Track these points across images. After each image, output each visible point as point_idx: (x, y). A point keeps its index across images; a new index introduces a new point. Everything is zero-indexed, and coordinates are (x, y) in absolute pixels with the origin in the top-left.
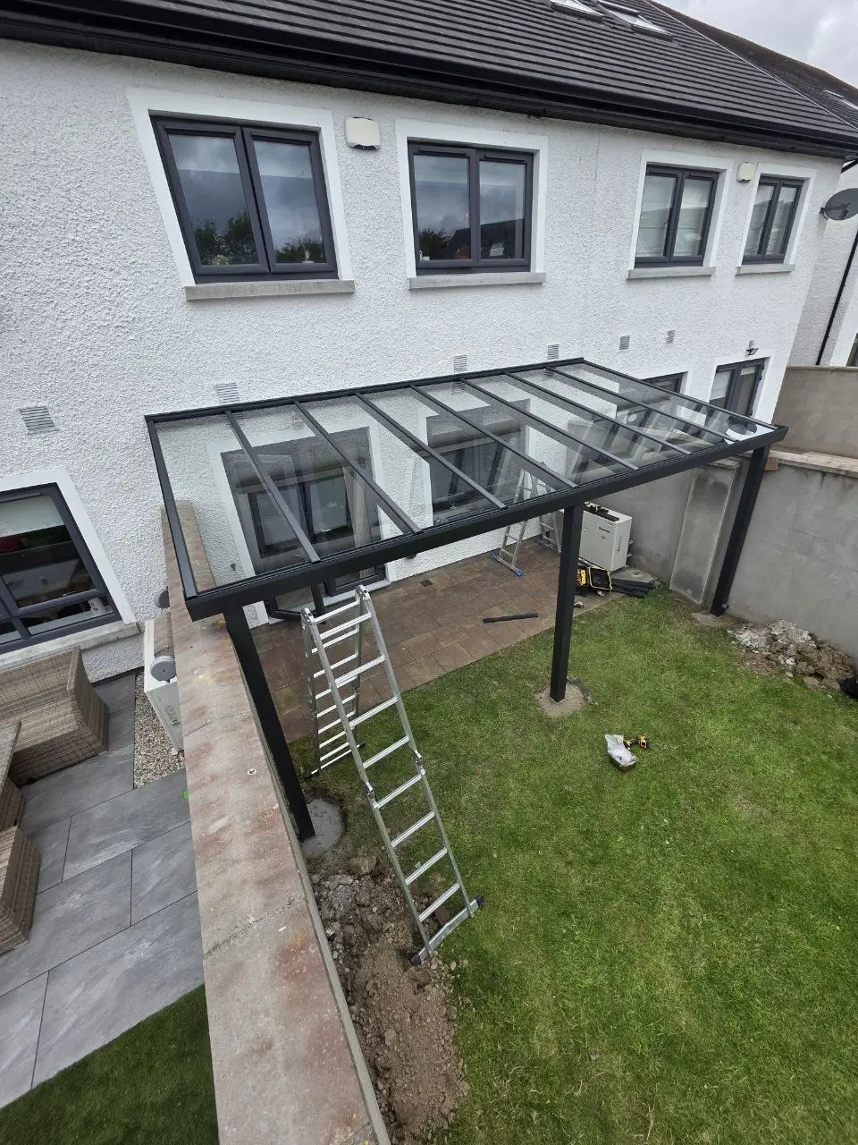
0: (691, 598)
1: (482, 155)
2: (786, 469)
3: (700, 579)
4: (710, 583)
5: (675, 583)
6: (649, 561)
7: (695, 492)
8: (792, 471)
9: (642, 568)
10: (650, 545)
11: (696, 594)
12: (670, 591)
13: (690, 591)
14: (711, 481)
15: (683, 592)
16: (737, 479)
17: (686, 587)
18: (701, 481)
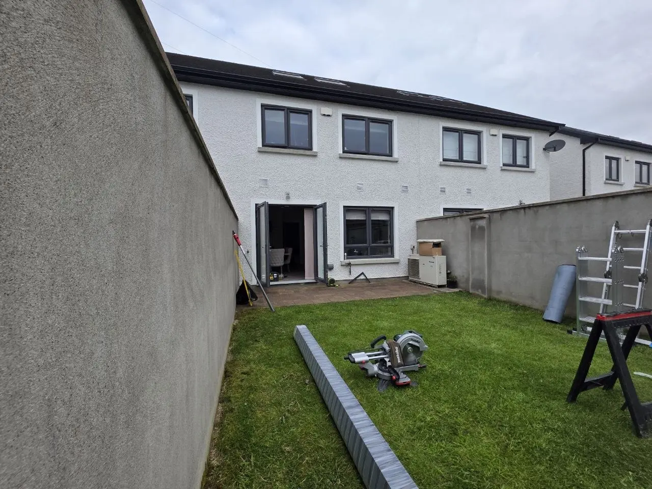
0: (482, 295)
1: (371, 120)
3: (483, 281)
5: (472, 288)
7: (471, 235)
10: (458, 273)
11: (483, 290)
12: (471, 294)
13: (480, 291)
14: (477, 227)
15: (477, 293)
17: (477, 289)
18: (473, 228)
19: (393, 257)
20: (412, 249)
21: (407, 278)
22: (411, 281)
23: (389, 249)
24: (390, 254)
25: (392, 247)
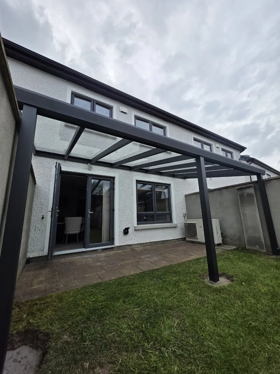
0: (260, 250)
1: (153, 124)
2: (273, 181)
3: (259, 238)
4: (265, 238)
5: (248, 245)
6: (231, 239)
7: (241, 201)
8: (275, 181)
9: (230, 244)
11: (261, 247)
12: (248, 250)
13: (257, 247)
14: (245, 194)
15: (253, 248)
16: (255, 191)
17: (255, 245)
18: (242, 196)
19: (172, 222)
20: (184, 216)
21: (184, 239)
22: (188, 241)
23: (168, 216)
24: (169, 220)
25: (170, 215)
